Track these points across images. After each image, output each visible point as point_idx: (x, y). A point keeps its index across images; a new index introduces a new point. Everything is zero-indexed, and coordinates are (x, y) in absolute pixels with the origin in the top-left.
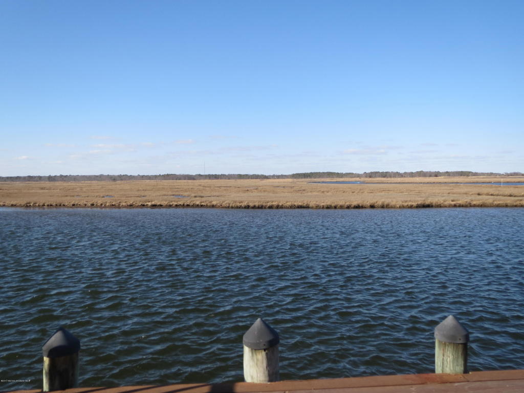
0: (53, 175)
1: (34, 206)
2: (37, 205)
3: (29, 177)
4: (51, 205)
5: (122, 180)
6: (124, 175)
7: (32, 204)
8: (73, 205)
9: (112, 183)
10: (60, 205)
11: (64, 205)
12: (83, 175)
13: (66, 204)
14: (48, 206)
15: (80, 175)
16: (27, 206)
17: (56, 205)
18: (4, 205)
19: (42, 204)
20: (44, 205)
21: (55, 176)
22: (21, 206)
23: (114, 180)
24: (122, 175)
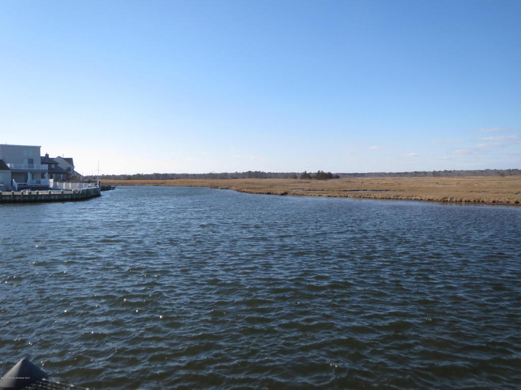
0: (437, 170)
1: (451, 201)
2: (454, 200)
3: (416, 172)
4: (469, 201)
5: (511, 175)
6: (513, 170)
7: (448, 200)
8: (494, 202)
9: (500, 178)
10: (479, 202)
11: (483, 202)
12: (467, 170)
13: (485, 200)
14: (466, 201)
15: (464, 170)
16: (444, 201)
17: (475, 201)
18: (421, 199)
19: (459, 200)
20: (462, 201)
21: (440, 172)
22: (437, 201)
23: (502, 175)
24: (511, 169)
